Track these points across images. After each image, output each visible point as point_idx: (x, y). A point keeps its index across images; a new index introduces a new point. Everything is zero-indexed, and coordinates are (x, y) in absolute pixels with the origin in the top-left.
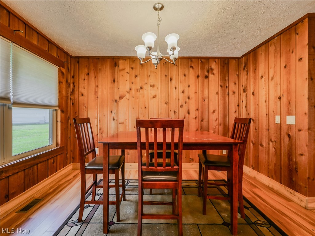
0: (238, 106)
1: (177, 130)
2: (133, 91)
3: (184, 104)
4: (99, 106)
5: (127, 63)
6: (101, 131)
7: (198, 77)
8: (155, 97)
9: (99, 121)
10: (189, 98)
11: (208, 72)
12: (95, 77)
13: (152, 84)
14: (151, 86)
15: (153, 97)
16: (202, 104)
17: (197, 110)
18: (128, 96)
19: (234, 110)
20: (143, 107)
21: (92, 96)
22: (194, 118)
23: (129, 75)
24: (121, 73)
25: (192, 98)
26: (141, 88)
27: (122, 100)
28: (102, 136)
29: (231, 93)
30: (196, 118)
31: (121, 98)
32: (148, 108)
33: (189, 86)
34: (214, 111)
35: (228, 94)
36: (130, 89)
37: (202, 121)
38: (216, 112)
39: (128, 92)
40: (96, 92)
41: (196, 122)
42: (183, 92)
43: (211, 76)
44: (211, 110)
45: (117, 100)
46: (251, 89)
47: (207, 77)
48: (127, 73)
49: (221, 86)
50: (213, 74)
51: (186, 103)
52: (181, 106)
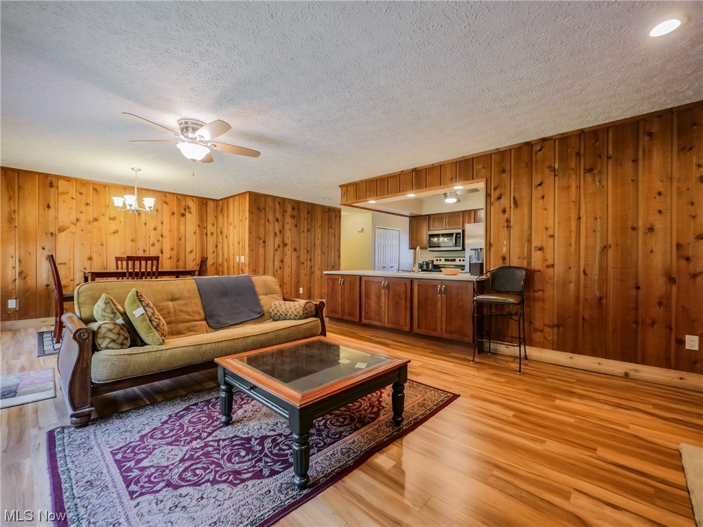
0: (216, 246)
1: (155, 262)
2: (82, 223)
3: (156, 243)
4: (19, 240)
5: (73, 186)
6: (23, 275)
7: (173, 214)
9: (19, 260)
10: (162, 236)
11: (185, 210)
12: (10, 198)
13: (112, 216)
14: (110, 219)
15: (114, 233)
16: (178, 243)
17: (172, 249)
18: (72, 228)
19: (212, 251)
20: (99, 244)
22: (168, 259)
23: (74, 201)
24: (61, 198)
25: (166, 237)
26: (96, 220)
27: (63, 234)
28: (26, 283)
29: (209, 234)
30: (170, 258)
31: (61, 230)
32: (107, 245)
33: (162, 223)
34: (191, 252)
35: (206, 234)
36: (77, 220)
37: (178, 261)
38: (194, 253)
39: (73, 223)
40: (11, 220)
41: (171, 263)
42: (155, 229)
43: (188, 215)
44: (188, 250)
45: (54, 232)
46: (225, 233)
47: (183, 215)
48: (72, 198)
49: (199, 226)
50: (190, 213)
51: (158, 241)
52: (153, 245)
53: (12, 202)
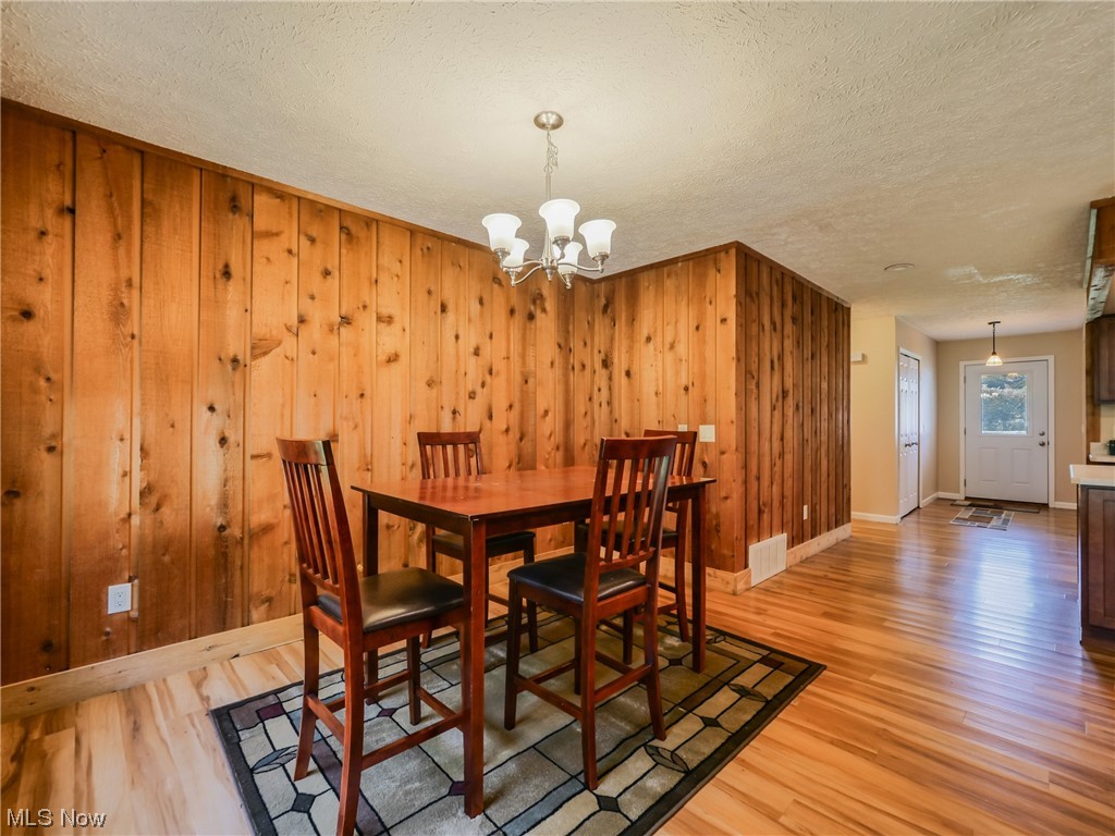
0: (590, 399)
2: (314, 332)
3: (479, 390)
4: (143, 379)
5: (290, 214)
6: (153, 500)
7: (512, 312)
8: (393, 359)
9: (142, 449)
10: (491, 372)
11: (534, 303)
12: (118, 237)
13: (385, 312)
14: (379, 319)
15: (389, 361)
16: (522, 391)
17: (511, 407)
18: (289, 344)
19: (583, 412)
20: (354, 394)
21: (92, 326)
22: (503, 433)
23: (295, 261)
24: (263, 247)
25: (498, 373)
26: (346, 320)
27: (264, 362)
28: (162, 523)
29: (577, 367)
30: (507, 430)
31: (260, 348)
32: (371, 399)
33: (491, 336)
34: (546, 413)
35: (573, 368)
36: (302, 320)
37: (521, 439)
38: (551, 415)
39: (289, 329)
40: (119, 312)
41: (508, 444)
42: (477, 352)
43: (539, 314)
44: (540, 409)
45: (240, 357)
47: (531, 317)
48: (290, 252)
49: (560, 346)
50: (544, 310)
51: (483, 385)
52: (472, 395)
53: (122, 251)
